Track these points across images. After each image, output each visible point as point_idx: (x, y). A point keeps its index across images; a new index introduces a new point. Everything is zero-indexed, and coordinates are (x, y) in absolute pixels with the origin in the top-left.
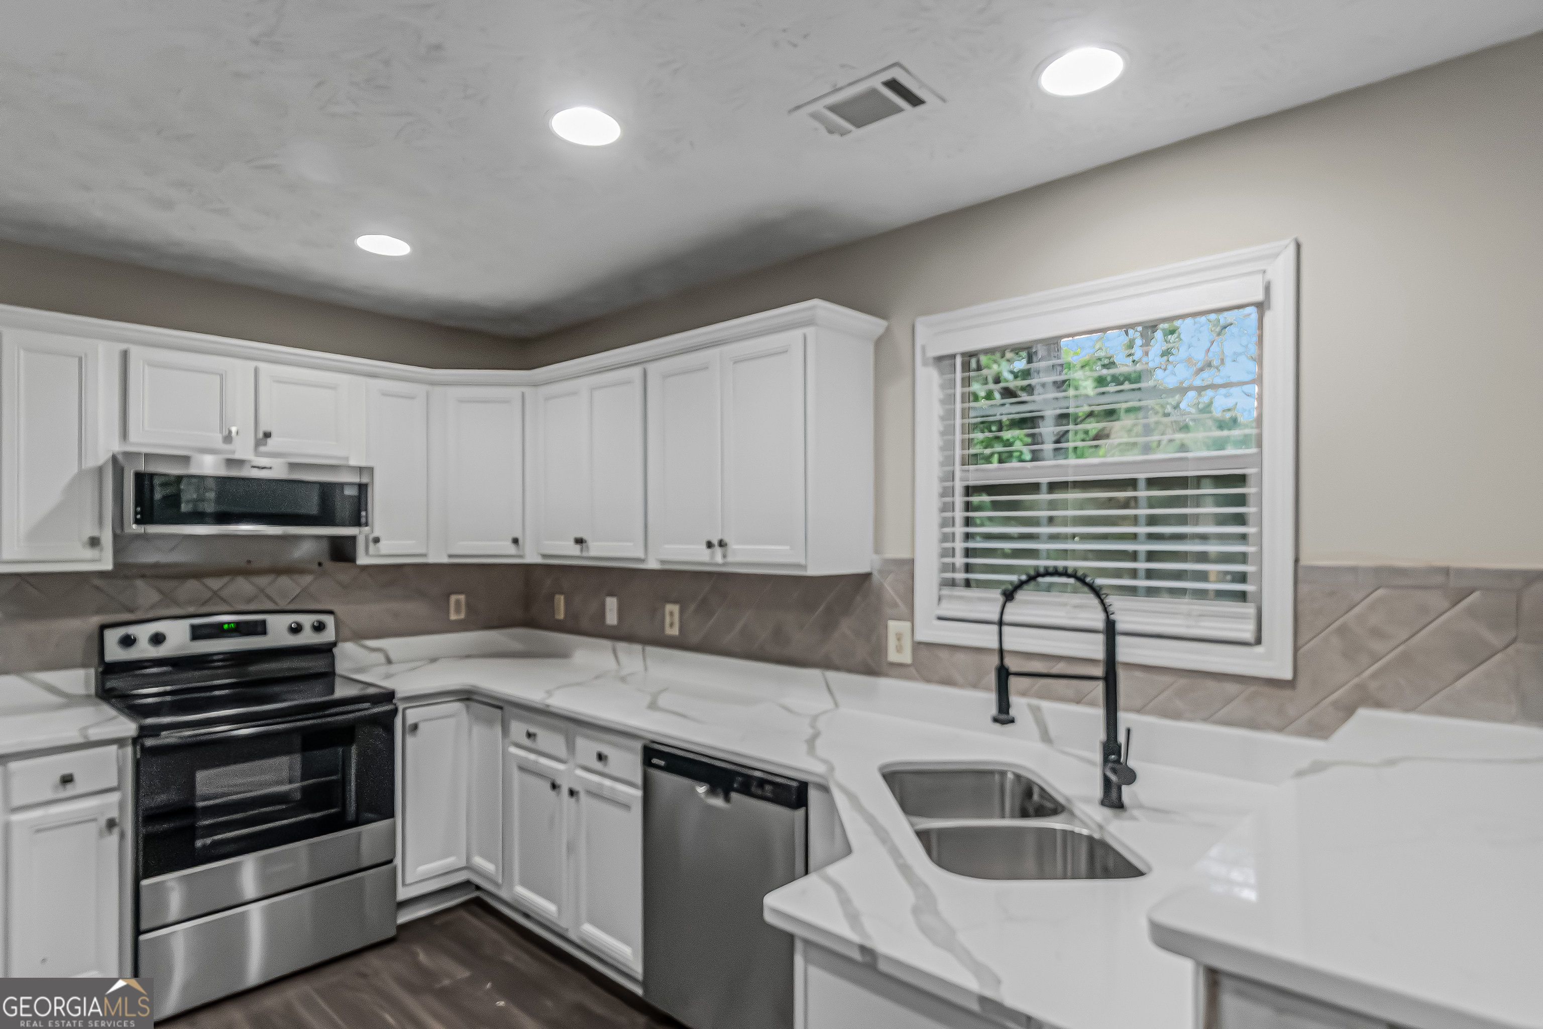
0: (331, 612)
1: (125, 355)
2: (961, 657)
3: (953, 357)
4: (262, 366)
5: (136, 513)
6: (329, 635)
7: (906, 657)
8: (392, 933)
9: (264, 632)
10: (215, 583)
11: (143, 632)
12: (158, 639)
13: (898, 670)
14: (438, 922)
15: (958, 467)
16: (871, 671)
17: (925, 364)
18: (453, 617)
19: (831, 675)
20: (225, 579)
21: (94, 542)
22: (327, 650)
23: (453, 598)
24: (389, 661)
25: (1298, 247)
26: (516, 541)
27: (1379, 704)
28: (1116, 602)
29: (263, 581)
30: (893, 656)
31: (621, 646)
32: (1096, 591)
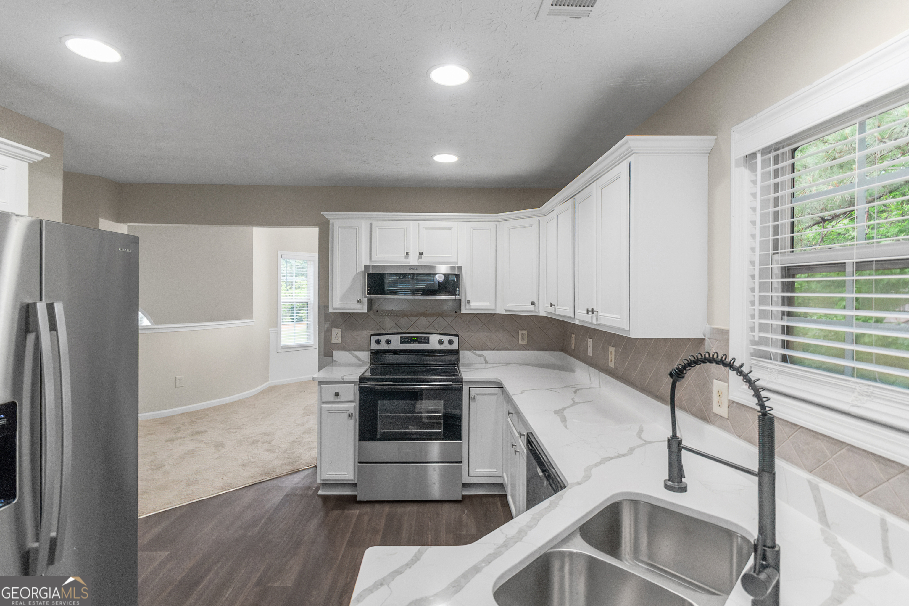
0: (457, 336)
1: (371, 225)
4: (420, 222)
5: (368, 290)
6: (455, 347)
8: (460, 498)
9: (428, 343)
10: (413, 319)
11: (383, 338)
12: (388, 342)
14: (485, 500)
18: (520, 342)
20: (417, 318)
21: (360, 302)
22: (456, 353)
23: (520, 332)
24: (486, 362)
26: (533, 303)
29: (431, 319)
30: (716, 409)
31: (592, 369)
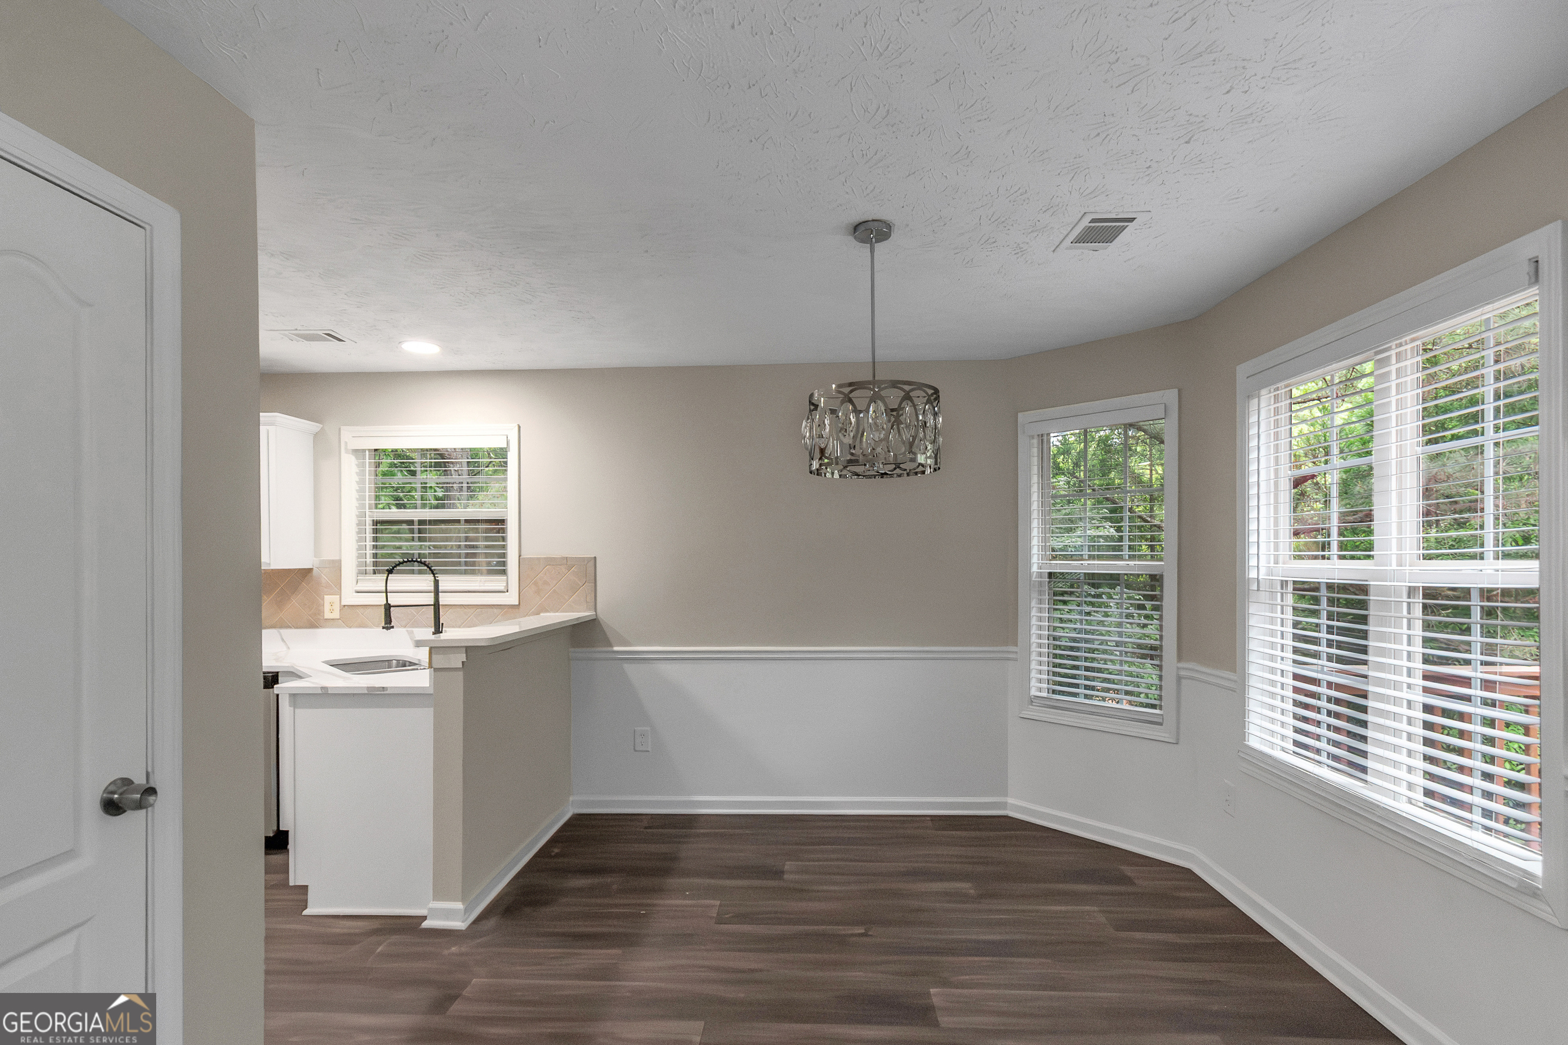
2: (368, 611)
3: (364, 451)
7: (336, 615)
13: (331, 623)
15: (367, 510)
16: (312, 626)
17: (347, 451)
19: (283, 631)
25: (519, 427)
27: (547, 611)
28: (440, 578)
30: (327, 615)
32: (433, 572)
